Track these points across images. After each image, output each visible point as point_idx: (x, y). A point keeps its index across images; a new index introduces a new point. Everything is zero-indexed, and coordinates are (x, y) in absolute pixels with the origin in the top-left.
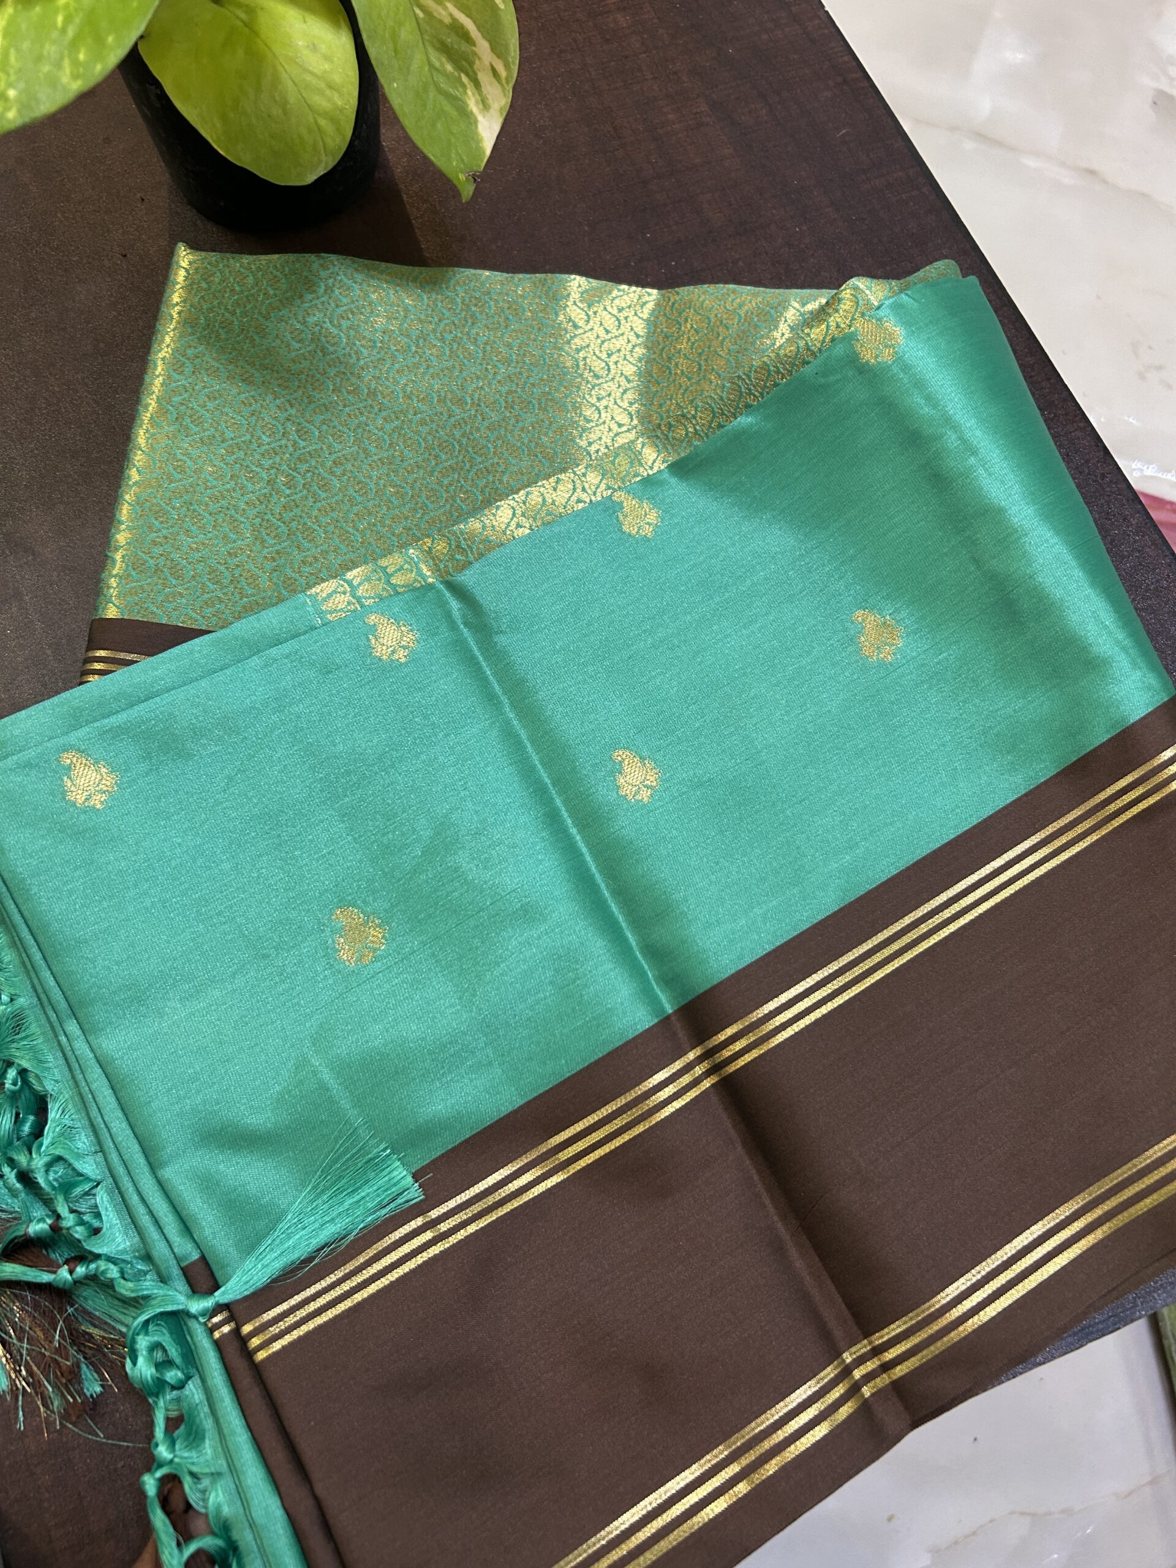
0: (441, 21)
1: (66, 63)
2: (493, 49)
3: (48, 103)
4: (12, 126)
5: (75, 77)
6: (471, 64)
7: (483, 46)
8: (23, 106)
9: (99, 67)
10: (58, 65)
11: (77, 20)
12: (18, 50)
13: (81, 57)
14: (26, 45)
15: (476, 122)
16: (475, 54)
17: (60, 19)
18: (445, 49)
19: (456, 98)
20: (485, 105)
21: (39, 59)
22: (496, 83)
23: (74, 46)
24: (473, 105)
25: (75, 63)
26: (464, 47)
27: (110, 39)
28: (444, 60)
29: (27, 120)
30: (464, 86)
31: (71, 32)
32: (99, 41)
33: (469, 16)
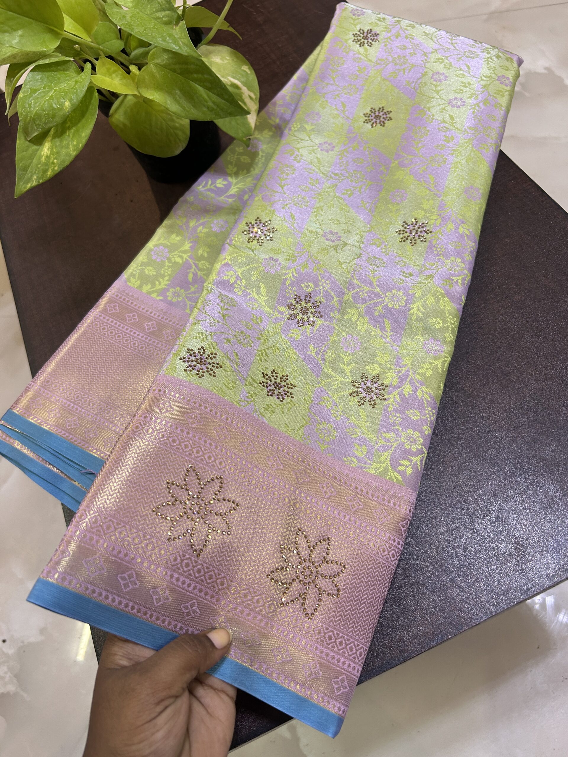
1: (71, 147)
2: (249, 89)
3: (67, 161)
6: (241, 97)
7: (244, 89)
9: (81, 145)
10: (68, 148)
11: (73, 131)
12: (56, 147)
14: (58, 143)
16: (242, 93)
21: (62, 147)
22: (252, 101)
23: (72, 140)
25: (74, 146)
26: (236, 91)
27: (83, 135)
29: (60, 169)
31: (71, 136)
33: (236, 79)
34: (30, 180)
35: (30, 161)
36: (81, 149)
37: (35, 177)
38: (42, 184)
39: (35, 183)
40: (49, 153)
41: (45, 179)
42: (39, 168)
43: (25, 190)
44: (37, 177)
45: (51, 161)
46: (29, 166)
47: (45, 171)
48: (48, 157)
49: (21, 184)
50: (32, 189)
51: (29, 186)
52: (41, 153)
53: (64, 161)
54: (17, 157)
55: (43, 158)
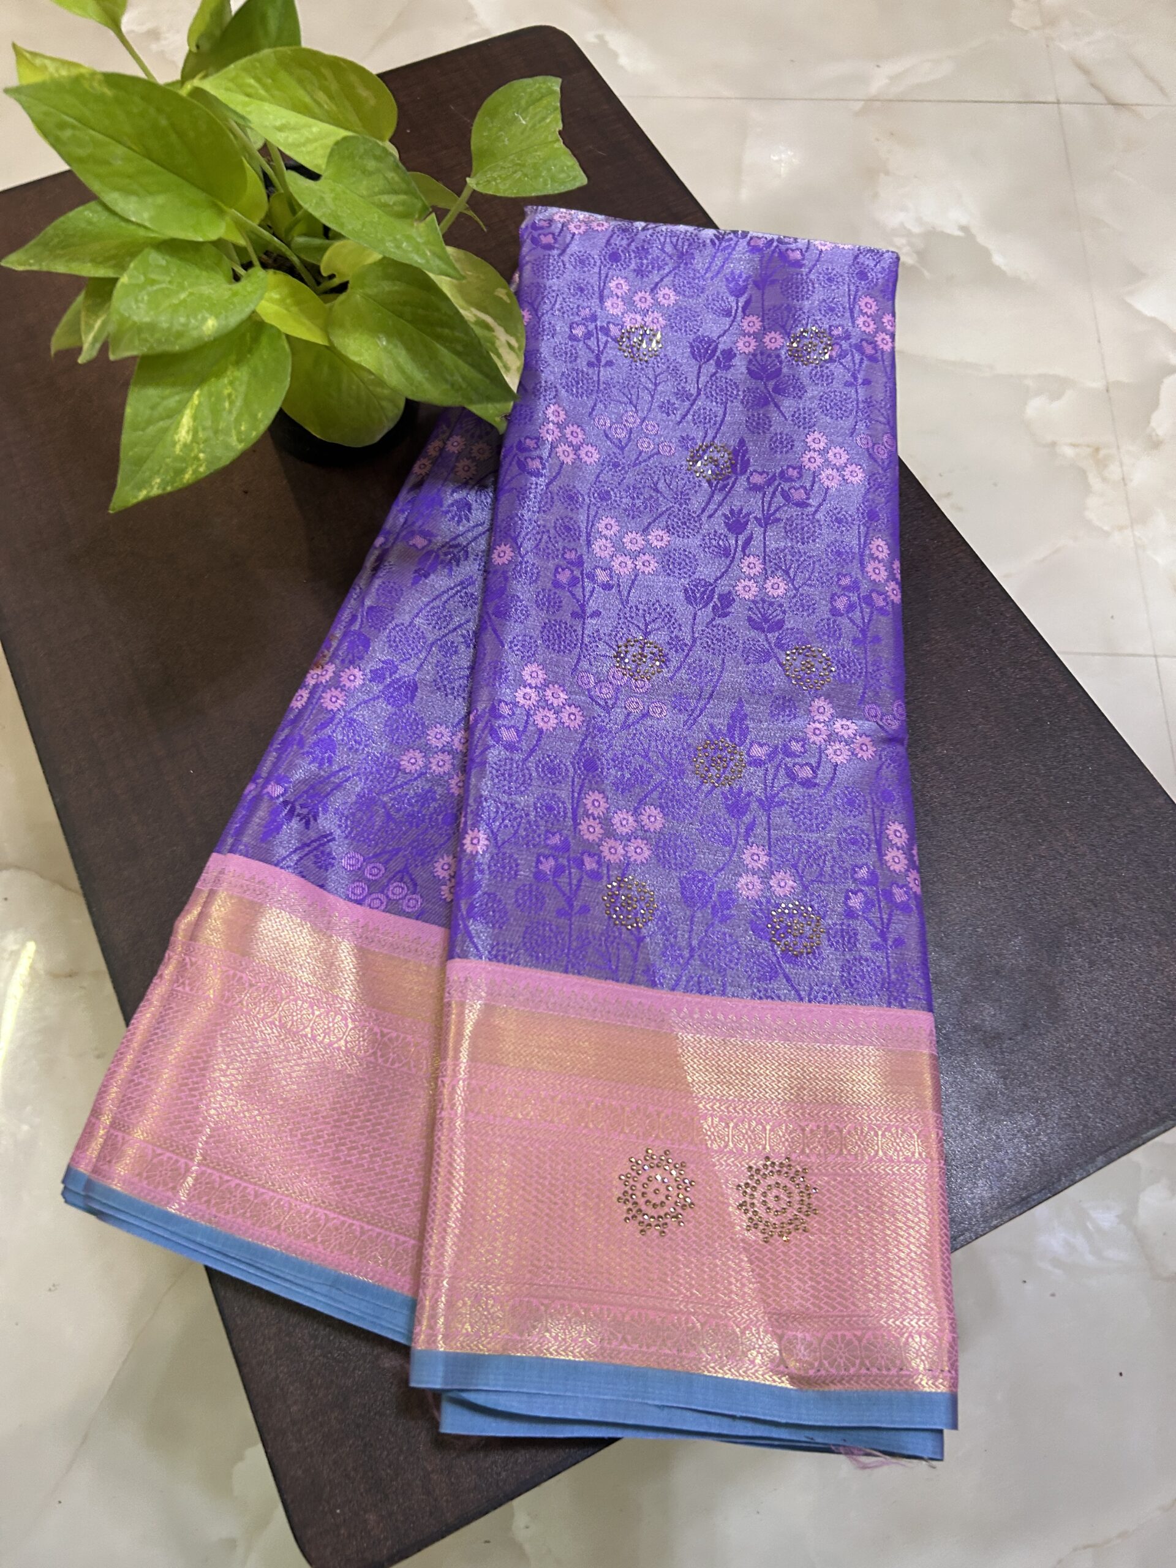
1: (234, 432)
2: (507, 331)
3: (226, 458)
4: (203, 475)
5: (240, 441)
6: (493, 343)
7: (499, 332)
8: (209, 463)
9: (254, 434)
10: (229, 435)
11: (238, 404)
12: (204, 429)
13: (243, 428)
14: (208, 423)
16: (494, 336)
20: (507, 369)
21: (217, 432)
22: (512, 353)
23: (238, 421)
25: (239, 433)
26: (485, 334)
27: (260, 415)
29: (211, 471)
32: (254, 417)
33: (488, 314)
34: (145, 483)
35: (147, 450)
36: (254, 441)
37: (158, 480)
38: (171, 494)
39: (155, 491)
40: (189, 438)
41: (178, 485)
42: (167, 465)
43: (135, 501)
44: (162, 480)
45: (193, 455)
46: (147, 458)
47: (180, 472)
48: (185, 445)
49: (127, 488)
50: (149, 502)
51: (142, 495)
52: (172, 436)
53: (220, 459)
54: (126, 437)
55: (178, 448)
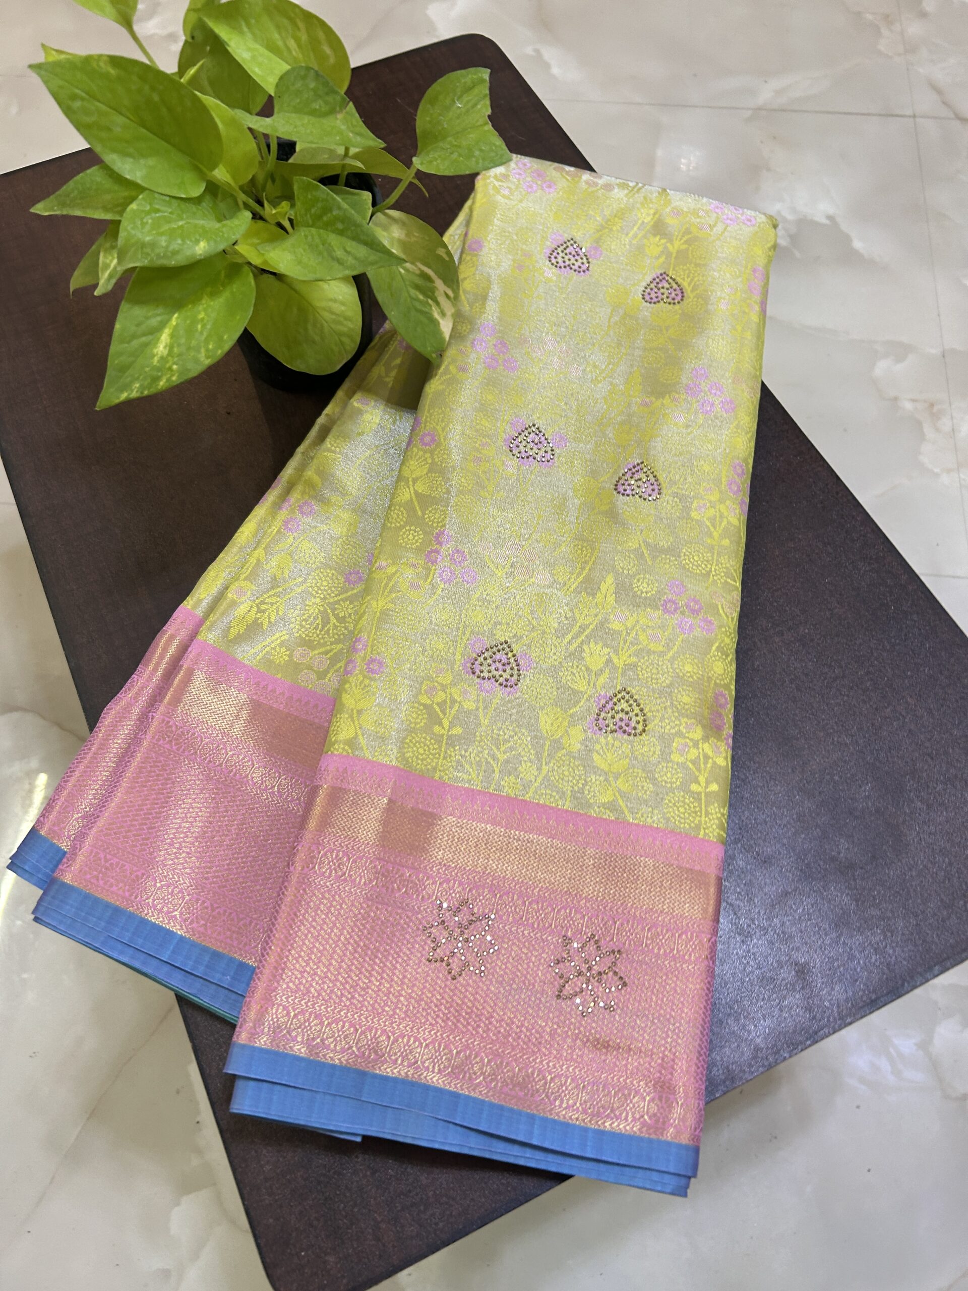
0: (414, 273)
1: (203, 350)
2: (445, 283)
3: (195, 370)
4: (175, 384)
5: (207, 357)
6: (433, 293)
7: (439, 283)
8: (180, 373)
9: (219, 352)
10: (199, 352)
11: (209, 327)
12: (179, 345)
13: (211, 347)
14: (183, 341)
15: (439, 323)
16: (435, 287)
17: (199, 327)
18: (417, 287)
19: (426, 313)
20: (443, 314)
21: (189, 348)
22: (448, 302)
23: (207, 341)
24: (436, 315)
25: (207, 350)
26: (428, 284)
27: (225, 337)
28: (418, 293)
29: (182, 380)
30: (431, 306)
31: (205, 334)
32: (221, 339)
33: (430, 267)
34: (126, 387)
35: (132, 359)
36: (220, 358)
37: (137, 385)
38: (148, 397)
39: (134, 394)
40: (166, 352)
41: (153, 390)
42: (146, 372)
43: (117, 401)
44: (141, 386)
45: (168, 366)
46: (130, 366)
47: (157, 379)
48: (162, 358)
49: (112, 390)
50: (129, 403)
51: (124, 396)
52: (152, 350)
53: (189, 371)
54: (114, 349)
55: (156, 359)
